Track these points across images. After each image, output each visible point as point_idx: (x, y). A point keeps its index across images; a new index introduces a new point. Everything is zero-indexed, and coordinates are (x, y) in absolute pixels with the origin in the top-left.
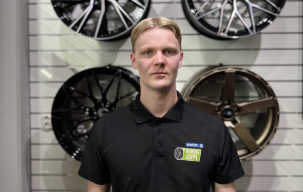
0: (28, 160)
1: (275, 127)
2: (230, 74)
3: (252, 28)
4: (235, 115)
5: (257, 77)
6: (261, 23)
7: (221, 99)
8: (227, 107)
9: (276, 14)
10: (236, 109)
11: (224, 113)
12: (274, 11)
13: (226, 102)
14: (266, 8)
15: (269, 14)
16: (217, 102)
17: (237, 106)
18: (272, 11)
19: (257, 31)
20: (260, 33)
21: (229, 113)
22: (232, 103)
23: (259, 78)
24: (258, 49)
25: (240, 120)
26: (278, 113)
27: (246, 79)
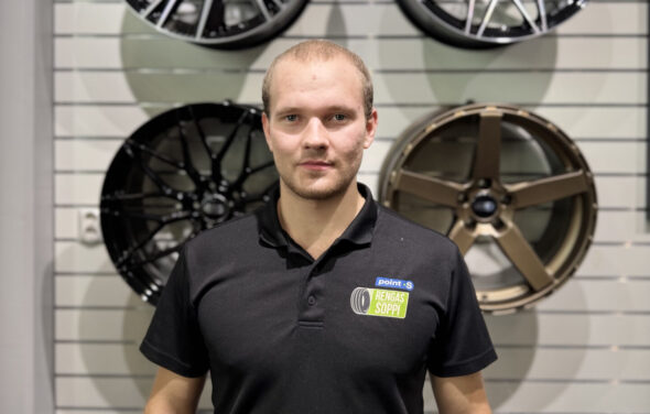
2: (491, 119)
3: (538, 21)
4: (501, 211)
5: (549, 126)
7: (470, 177)
8: (484, 192)
10: (502, 197)
11: (478, 207)
13: (482, 183)
16: (463, 183)
17: (505, 190)
21: (488, 206)
22: (494, 184)
23: (555, 130)
24: (550, 70)
25: (514, 221)
26: (594, 206)
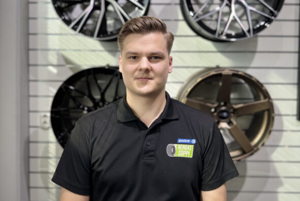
0: (27, 157)
1: (270, 129)
2: (227, 76)
3: (249, 31)
4: (231, 117)
5: (253, 79)
6: (258, 26)
7: (217, 101)
8: (223, 108)
9: (273, 18)
10: (232, 110)
11: (220, 115)
12: (271, 14)
13: (222, 103)
14: (263, 11)
15: (266, 17)
16: (213, 104)
17: (233, 108)
18: (269, 15)
19: (254, 33)
20: (257, 36)
21: (225, 114)
22: (228, 105)
23: (255, 81)
24: (254, 52)
25: (236, 121)
26: (273, 115)
27: (242, 81)
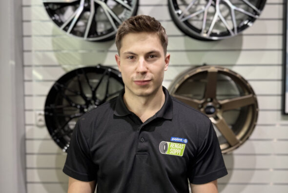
0: (23, 154)
1: (254, 123)
2: (213, 73)
3: (233, 30)
4: (217, 112)
5: (238, 76)
6: (242, 24)
7: (204, 97)
8: (210, 104)
10: (218, 106)
11: (207, 110)
13: (209, 100)
14: (247, 10)
15: (250, 16)
16: (200, 100)
17: (219, 103)
18: (253, 14)
19: (238, 32)
21: (212, 110)
22: (214, 101)
23: (240, 78)
26: (257, 110)
